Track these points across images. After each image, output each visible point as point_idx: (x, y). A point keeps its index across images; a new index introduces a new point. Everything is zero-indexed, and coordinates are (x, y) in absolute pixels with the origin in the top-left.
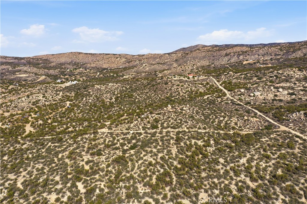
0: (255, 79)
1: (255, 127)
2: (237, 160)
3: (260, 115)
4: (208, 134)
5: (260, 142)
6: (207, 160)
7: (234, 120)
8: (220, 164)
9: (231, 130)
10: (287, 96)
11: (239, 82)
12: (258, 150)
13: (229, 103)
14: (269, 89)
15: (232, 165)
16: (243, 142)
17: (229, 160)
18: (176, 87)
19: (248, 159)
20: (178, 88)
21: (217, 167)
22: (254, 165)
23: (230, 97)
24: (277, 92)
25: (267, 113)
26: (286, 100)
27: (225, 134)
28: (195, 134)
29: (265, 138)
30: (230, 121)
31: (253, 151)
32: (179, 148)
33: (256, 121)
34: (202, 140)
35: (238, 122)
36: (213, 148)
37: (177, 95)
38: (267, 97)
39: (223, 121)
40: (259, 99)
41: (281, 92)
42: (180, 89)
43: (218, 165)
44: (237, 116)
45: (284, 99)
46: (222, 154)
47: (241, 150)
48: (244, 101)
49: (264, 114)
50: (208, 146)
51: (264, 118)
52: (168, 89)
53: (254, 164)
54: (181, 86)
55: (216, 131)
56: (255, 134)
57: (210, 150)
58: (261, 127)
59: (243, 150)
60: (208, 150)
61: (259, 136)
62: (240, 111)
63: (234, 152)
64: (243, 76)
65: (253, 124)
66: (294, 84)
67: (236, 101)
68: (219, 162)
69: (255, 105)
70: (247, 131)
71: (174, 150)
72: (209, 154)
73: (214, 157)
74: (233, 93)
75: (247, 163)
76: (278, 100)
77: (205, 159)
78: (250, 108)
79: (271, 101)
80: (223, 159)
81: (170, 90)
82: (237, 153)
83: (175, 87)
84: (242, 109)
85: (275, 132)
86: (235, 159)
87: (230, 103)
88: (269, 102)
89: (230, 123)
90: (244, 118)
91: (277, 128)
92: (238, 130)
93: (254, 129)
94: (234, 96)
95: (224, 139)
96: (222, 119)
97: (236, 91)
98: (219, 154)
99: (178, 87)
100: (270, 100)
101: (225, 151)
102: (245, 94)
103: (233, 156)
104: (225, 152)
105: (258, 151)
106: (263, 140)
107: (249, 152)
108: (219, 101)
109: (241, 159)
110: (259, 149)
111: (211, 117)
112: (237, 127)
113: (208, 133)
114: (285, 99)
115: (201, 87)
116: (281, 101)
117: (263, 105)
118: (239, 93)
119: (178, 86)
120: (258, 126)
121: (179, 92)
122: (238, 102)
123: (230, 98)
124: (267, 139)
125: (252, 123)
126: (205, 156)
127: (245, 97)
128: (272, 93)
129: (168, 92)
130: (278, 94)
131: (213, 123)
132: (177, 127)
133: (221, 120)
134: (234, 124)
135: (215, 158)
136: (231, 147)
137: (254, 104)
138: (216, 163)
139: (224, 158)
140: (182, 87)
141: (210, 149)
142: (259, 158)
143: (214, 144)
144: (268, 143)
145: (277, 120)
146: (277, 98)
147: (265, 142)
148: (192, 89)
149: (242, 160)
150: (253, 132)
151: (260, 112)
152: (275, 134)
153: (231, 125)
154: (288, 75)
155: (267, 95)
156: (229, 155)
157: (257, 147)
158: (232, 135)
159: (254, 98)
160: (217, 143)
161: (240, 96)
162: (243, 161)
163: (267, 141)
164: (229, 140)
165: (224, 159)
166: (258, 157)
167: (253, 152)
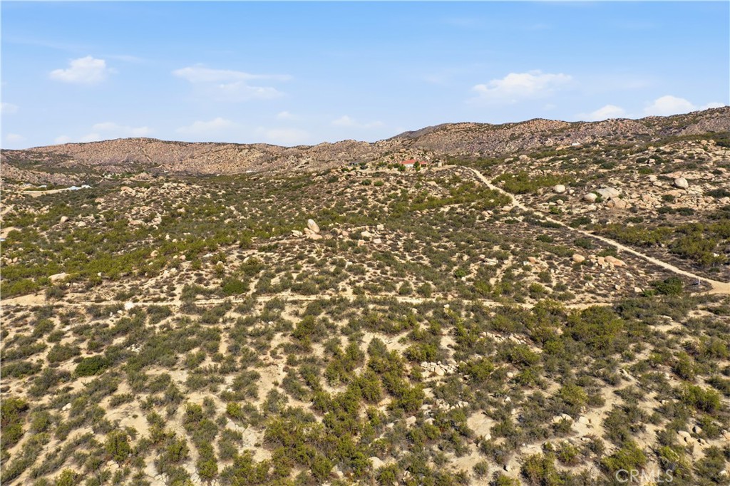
0: (595, 168)
1: (617, 286)
2: (557, 420)
3: (626, 252)
4: (435, 313)
5: (648, 337)
6: (413, 419)
7: (538, 264)
8: (473, 446)
9: (527, 299)
10: (706, 199)
11: (548, 174)
12: (649, 372)
13: (518, 222)
14: (644, 183)
15: (533, 449)
16: (576, 340)
17: (515, 422)
18: (359, 188)
19: (611, 414)
20: (365, 190)
21: (455, 461)
22: (648, 451)
23: (521, 206)
24: (671, 189)
25: (649, 244)
26: (704, 209)
27: (505, 311)
28: (384, 311)
29: (666, 322)
30: (521, 270)
31: (626, 374)
32: (296, 369)
33: (616, 267)
34: (404, 335)
35: (552, 271)
36: (447, 364)
37: (359, 205)
38: (640, 204)
39: (495, 270)
40: (614, 209)
41: (683, 188)
42: (370, 192)
43: (459, 454)
44: (548, 253)
45: (696, 208)
46: (483, 392)
47: (574, 371)
48: (566, 217)
49: (640, 248)
50: (428, 355)
51: (641, 260)
52: (334, 192)
53: (646, 440)
54: (375, 185)
55: (466, 302)
56: (620, 310)
57: (434, 374)
58: (639, 286)
59: (581, 374)
60: (425, 374)
61: (638, 317)
62: (557, 241)
63: (539, 384)
64: (558, 163)
65: (607, 276)
66: (713, 173)
67: (542, 216)
68: (465, 433)
69: (604, 227)
70: (589, 302)
71: (271, 377)
72: (428, 393)
73: (445, 407)
74: (532, 198)
75: (609, 437)
76: (679, 210)
77: (404, 415)
78: (587, 233)
79: (654, 212)
80: (488, 415)
81: (342, 193)
82: (555, 387)
83: (357, 186)
84: (561, 236)
85: (701, 300)
86: (546, 419)
87: (524, 221)
88: (649, 218)
89: (520, 276)
90: (572, 260)
91: (701, 287)
92: (552, 297)
93: (613, 293)
94: (533, 203)
95: (497, 329)
96: (492, 262)
97: (542, 193)
98: (473, 394)
99: (366, 187)
100: (650, 212)
101: (499, 377)
102: (570, 198)
103: (537, 399)
104: (501, 384)
105: (650, 377)
106: (664, 329)
107: (612, 382)
108: (486, 219)
109: (575, 416)
110: (654, 368)
111: (454, 259)
112: (551, 286)
113: (437, 307)
114: (700, 207)
115: (435, 187)
116: (687, 212)
117: (631, 224)
118: (550, 195)
119: (366, 184)
120: (628, 285)
121: (367, 199)
122: (549, 219)
123: (521, 209)
124: (675, 326)
125: (602, 275)
126: (406, 404)
127: (568, 205)
128: (654, 192)
129: (333, 200)
130: (674, 192)
131: (461, 277)
132: (317, 286)
133: (489, 268)
134: (535, 277)
135: (450, 414)
136: (524, 362)
137: (600, 222)
138: (451, 439)
139: (492, 410)
140: (378, 188)
141: (435, 371)
142: (663, 411)
143: (455, 348)
144: (683, 340)
145: (693, 265)
146: (673, 207)
147: (670, 337)
148: (407, 191)
149: (583, 420)
150: (611, 305)
151: (626, 243)
152: (703, 309)
153: (525, 282)
154: (691, 156)
155: (641, 198)
156: (520, 398)
157: (641, 357)
158: (532, 313)
159: (600, 207)
160: (465, 344)
161: (554, 204)
162: (589, 424)
163: (679, 334)
164: (517, 332)
165: (494, 417)
166: (656, 404)
167: (627, 379)
